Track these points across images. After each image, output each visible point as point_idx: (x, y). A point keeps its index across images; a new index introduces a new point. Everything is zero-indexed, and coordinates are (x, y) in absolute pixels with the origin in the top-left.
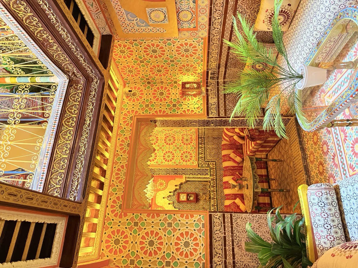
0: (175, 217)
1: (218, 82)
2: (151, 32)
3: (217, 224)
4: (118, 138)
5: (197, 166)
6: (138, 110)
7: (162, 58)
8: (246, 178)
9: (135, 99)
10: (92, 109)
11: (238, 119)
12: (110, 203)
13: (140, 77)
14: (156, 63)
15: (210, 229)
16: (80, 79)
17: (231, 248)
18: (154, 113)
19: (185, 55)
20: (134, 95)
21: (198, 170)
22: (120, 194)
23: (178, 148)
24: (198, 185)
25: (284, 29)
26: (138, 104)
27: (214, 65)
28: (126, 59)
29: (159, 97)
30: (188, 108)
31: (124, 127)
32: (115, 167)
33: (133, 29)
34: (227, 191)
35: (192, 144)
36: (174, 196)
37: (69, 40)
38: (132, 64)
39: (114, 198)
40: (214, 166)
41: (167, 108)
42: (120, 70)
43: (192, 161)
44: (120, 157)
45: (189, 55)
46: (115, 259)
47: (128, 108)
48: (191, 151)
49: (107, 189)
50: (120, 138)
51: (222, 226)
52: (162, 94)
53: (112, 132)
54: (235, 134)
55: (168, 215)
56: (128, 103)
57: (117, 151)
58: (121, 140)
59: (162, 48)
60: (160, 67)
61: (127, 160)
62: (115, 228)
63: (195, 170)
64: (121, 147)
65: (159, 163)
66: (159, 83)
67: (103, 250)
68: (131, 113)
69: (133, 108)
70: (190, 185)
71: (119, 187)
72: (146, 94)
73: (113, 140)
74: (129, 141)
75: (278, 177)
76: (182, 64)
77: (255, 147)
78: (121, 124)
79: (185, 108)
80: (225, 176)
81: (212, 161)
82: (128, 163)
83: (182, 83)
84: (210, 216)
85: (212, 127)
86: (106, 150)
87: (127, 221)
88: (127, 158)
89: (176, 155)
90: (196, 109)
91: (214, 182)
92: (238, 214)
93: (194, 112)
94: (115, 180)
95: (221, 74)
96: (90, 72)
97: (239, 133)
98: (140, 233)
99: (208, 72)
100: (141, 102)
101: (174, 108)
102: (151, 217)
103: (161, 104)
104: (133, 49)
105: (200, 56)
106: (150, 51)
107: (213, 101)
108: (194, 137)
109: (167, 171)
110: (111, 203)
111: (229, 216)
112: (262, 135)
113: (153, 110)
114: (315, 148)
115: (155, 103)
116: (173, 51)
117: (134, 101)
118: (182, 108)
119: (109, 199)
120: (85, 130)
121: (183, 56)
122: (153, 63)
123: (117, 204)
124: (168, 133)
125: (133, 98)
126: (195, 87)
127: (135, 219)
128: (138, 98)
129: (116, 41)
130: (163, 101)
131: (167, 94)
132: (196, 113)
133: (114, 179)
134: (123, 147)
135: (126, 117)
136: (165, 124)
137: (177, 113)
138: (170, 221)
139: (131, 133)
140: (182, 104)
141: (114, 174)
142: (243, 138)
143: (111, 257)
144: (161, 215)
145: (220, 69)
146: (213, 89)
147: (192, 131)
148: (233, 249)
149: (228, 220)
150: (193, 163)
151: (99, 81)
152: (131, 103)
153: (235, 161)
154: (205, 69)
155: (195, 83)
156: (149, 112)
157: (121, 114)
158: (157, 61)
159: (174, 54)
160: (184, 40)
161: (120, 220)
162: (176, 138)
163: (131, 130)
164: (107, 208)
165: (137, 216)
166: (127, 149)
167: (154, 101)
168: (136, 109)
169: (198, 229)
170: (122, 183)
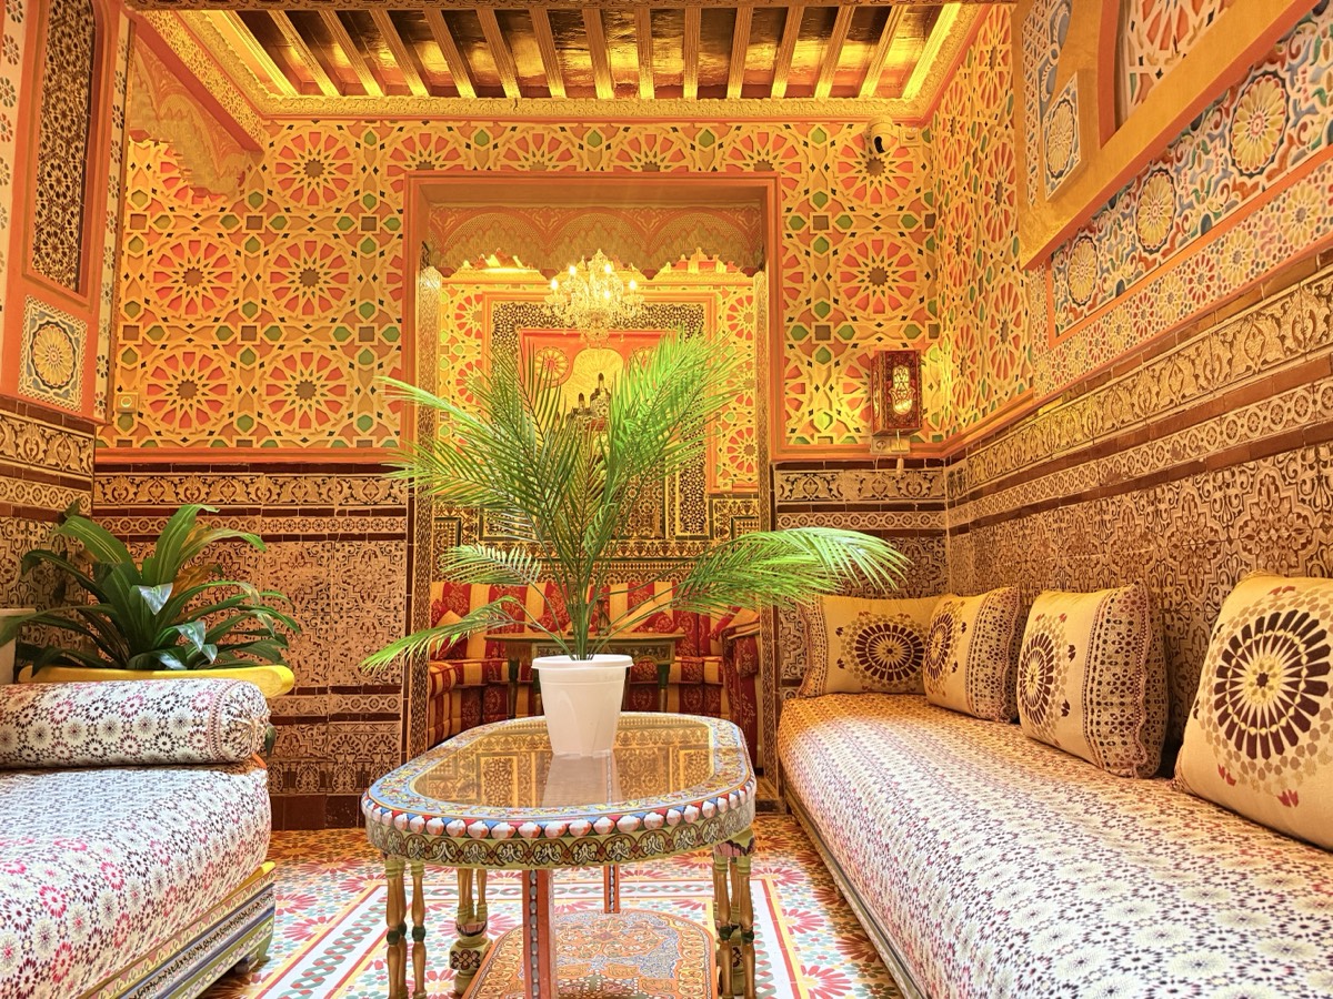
0: (394, 352)
3: (371, 490)
4: (678, 125)
5: (714, 491)
6: (801, 188)
9: (852, 173)
12: (436, 129)
15: (357, 465)
17: (297, 532)
18: (790, 254)
19: (994, 332)
20: (874, 166)
22: (468, 158)
26: (832, 185)
27: (979, 470)
28: (977, 86)
29: (863, 268)
30: (810, 389)
32: (563, 129)
33: (1032, 57)
38: (969, 121)
39: (456, 140)
41: (811, 305)
43: (732, 472)
44: (605, 143)
45: (995, 348)
46: (264, 168)
47: (809, 150)
49: (482, 112)
50: (680, 134)
51: (366, 504)
53: (702, 96)
55: (399, 326)
56: (833, 144)
57: (626, 129)
58: (672, 136)
59: (1007, 220)
61: (591, 170)
62: (357, 158)
64: (643, 140)
66: (930, 260)
67: (291, 127)
68: (788, 162)
69: (813, 168)
71: (493, 153)
72: (877, 215)
73: (667, 108)
74: (666, 167)
76: (975, 332)
78: (738, 128)
79: (810, 377)
82: (581, 176)
83: (921, 354)
87: (377, 195)
88: (598, 169)
90: (807, 419)
92: (405, 559)
93: (792, 412)
94: (518, 135)
95: (961, 514)
98: (342, 240)
99: (962, 454)
100: (838, 197)
101: (812, 333)
102: (392, 270)
103: (829, 277)
104: (1002, 101)
105: (995, 398)
106: (999, 173)
107: (849, 487)
111: (399, 531)
113: (804, 248)
115: (835, 253)
116: (1002, 271)
117: (844, 167)
118: (810, 364)
119: (450, 124)
121: (993, 323)
123: (433, 153)
125: (858, 162)
126: (897, 408)
127: (385, 220)
128: (859, 184)
131: (879, 300)
132: (789, 417)
133: (522, 132)
134: (644, 148)
135: (769, 146)
137: (787, 343)
138: (378, 334)
139: (703, 170)
140: (832, 363)
141: (539, 129)
143: (271, 158)
144: (400, 303)
145: (974, 503)
146: (902, 485)
148: (295, 538)
149: (385, 525)
152: (833, 156)
154: (972, 440)
155: (917, 406)
156: (793, 233)
157: (781, 125)
158: (977, 221)
159: (996, 283)
161: (383, 170)
163: (715, 169)
164: (420, 123)
165: (393, 223)
166: (636, 163)
167: (846, 248)
168: (806, 180)
169: (355, 426)
170: (507, 162)
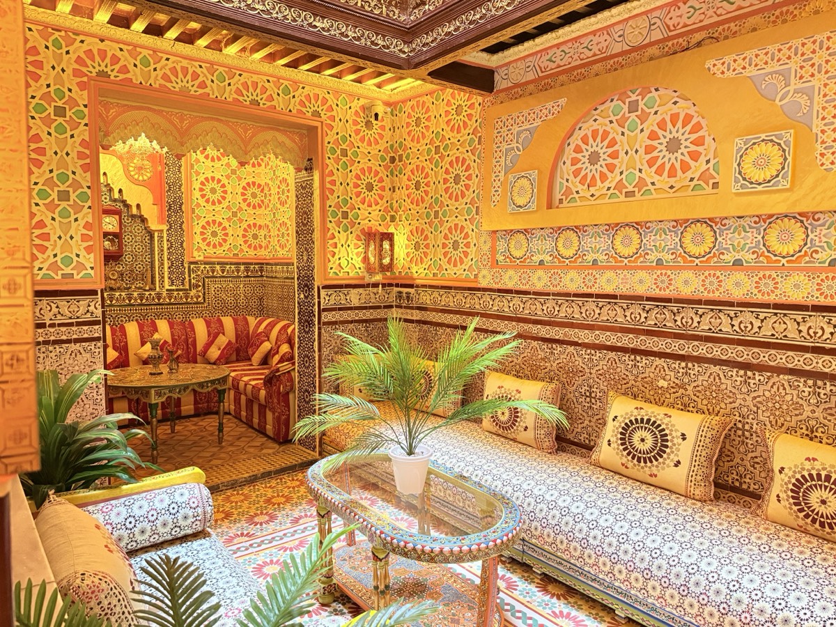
0: (86, 210)
1: (391, 307)
2: (494, 175)
3: (74, 308)
4: (271, 79)
5: (192, 260)
6: (335, 131)
7: (443, 194)
8: (177, 370)
9: (359, 127)
10: (347, 36)
11: (316, 349)
12: (111, 48)
13: (406, 143)
14: (434, 179)
15: (61, 291)
16: (410, 15)
18: (329, 169)
19: (447, 242)
20: (368, 124)
21: (183, 261)
22: (135, 75)
23: (235, 214)
24: (142, 261)
25: (487, 423)
26: (349, 132)
27: (426, 298)
28: (443, 115)
29: (363, 182)
30: (339, 246)
31: (297, 94)
32: (201, 67)
33: (501, 139)
34: (132, 330)
35: (245, 248)
36: (111, 200)
37: (491, 11)
38: (434, 128)
39: (125, 58)
40: (192, 298)
41: (340, 199)
42: (421, 99)
43: (203, 248)
44: (227, 82)
45: (447, 249)
47: (339, 109)
48: (228, 246)
49: (146, 44)
50: (271, 84)
51: (70, 318)
52: (370, 187)
53: (287, 65)
54: (274, 343)
55: (89, 192)
56: (350, 108)
57: (240, 75)
58: (267, 85)
59: (463, 196)
60: (426, 188)
61: (219, 97)
62: (47, 58)
63: (182, 255)
64: (249, 84)
65: (195, 167)
66: (392, 182)
68: (329, 114)
69: (340, 120)
70: (142, 242)
71: (153, 74)
72: (369, 153)
73: (267, 67)
74: (264, 104)
75: (182, 438)
76: (429, 234)
77: (249, 387)
78: (303, 88)
79: (339, 239)
80: (171, 325)
81: (204, 294)
82: (212, 100)
83: (392, 234)
84: (94, 292)
85: (297, 296)
86: (243, 50)
87: (66, 90)
88: (223, 98)
89: (217, 209)
90: (338, 262)
91: (153, 299)
92: (102, 354)
93: (331, 258)
94: (170, 64)
95: (407, 313)
96: (424, 41)
97: (277, 352)
98: (38, 121)
99: (411, 286)
100: (352, 139)
101: (340, 215)
102: (81, 149)
103: (348, 184)
104: (464, 135)
105: (445, 272)
106: (458, 170)
107: (355, 297)
108: (263, 254)
109: (175, 186)
110: (113, 52)
111: (96, 335)
112: (278, 400)
113: (336, 166)
114: (259, 501)
115: (351, 171)
116: (456, 217)
117: (356, 123)
118: (339, 232)
119: (121, 46)
120: (303, 16)
121: (446, 237)
122: (433, 173)
123: (109, 65)
124: (272, 192)
125: (362, 121)
126: (384, 261)
127: (73, 111)
128: (362, 134)
129: (480, 99)
130: (355, 190)
131: (370, 200)
132: (329, 261)
133: (173, 63)
134: (251, 89)
135: (319, 102)
136: (304, 191)
137: (328, 219)
138: (73, 196)
139: (284, 110)
140: (349, 232)
141: (185, 63)
142: (265, 361)
144: (88, 174)
145: (418, 311)
146: (377, 296)
147: (278, 249)
149: (86, 331)
150: (199, 249)
151: (404, 56)
152: (350, 115)
153: (208, 345)
154: (419, 282)
155: (392, 260)
156: (331, 157)
157: (325, 91)
158: (437, 183)
159: (450, 219)
160: (475, 241)
161: (69, 71)
162: (258, 211)
163: (290, 111)
164: (97, 40)
165: (81, 115)
166: (246, 98)
167: (356, 169)
168: (338, 126)
169: (59, 263)
170: (163, 82)
